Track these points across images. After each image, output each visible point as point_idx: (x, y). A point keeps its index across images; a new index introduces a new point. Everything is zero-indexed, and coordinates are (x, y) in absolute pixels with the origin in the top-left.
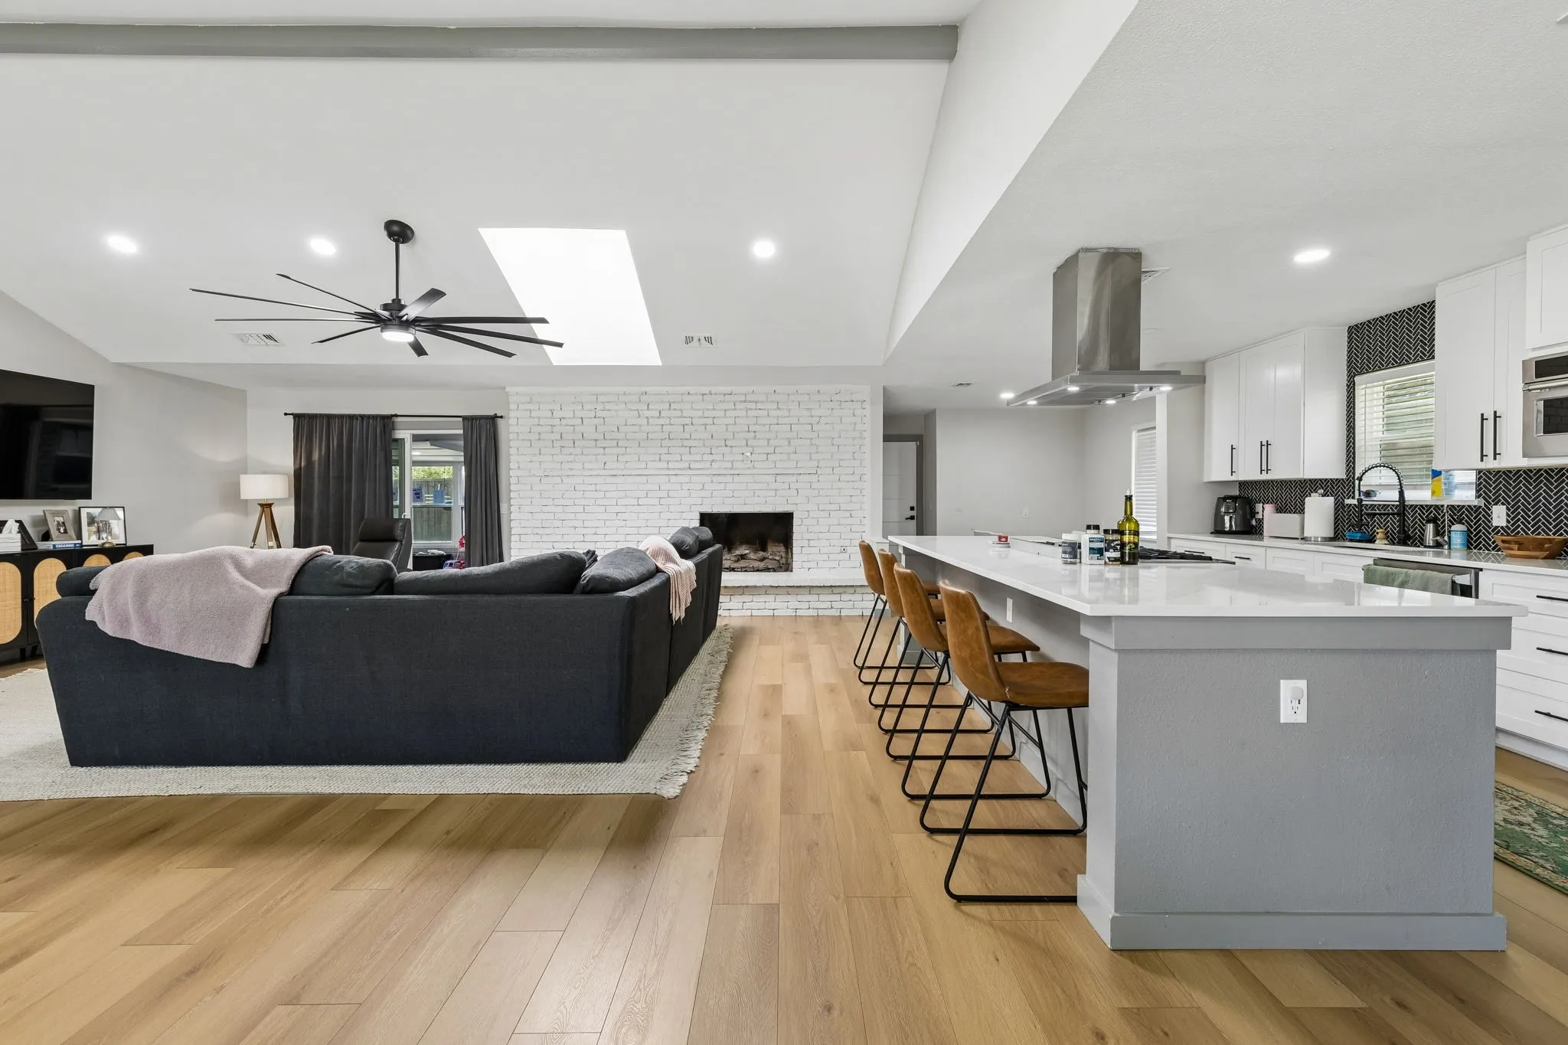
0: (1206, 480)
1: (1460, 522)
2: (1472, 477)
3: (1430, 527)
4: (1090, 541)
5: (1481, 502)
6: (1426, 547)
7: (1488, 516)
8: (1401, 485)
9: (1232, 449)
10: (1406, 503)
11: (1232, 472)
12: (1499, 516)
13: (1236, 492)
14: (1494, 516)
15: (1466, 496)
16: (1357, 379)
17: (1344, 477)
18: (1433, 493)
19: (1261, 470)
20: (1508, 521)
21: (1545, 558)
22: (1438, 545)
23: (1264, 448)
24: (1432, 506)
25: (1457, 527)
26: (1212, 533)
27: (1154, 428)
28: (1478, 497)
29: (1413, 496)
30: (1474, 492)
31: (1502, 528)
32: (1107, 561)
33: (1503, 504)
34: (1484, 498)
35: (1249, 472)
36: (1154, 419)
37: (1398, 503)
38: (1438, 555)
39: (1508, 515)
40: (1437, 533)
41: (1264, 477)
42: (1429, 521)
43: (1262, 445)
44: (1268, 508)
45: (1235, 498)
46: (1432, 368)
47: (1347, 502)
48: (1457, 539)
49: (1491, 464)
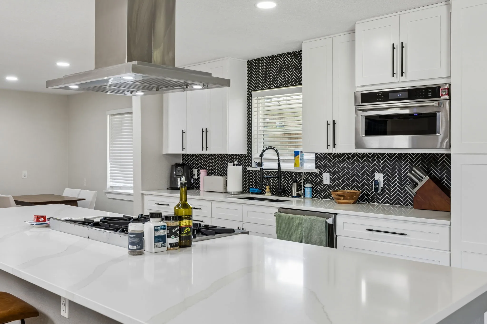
0: (163, 153)
1: (308, 182)
2: (313, 156)
3: (295, 185)
4: (155, 230)
5: (316, 171)
6: (293, 197)
7: (321, 178)
8: (279, 159)
9: (183, 132)
10: (281, 171)
11: (183, 148)
12: (326, 179)
13: (180, 161)
14: (324, 178)
15: (310, 167)
16: (253, 93)
17: (246, 153)
18: (295, 165)
19: (203, 148)
20: (330, 182)
21: (354, 203)
22: (298, 196)
23: (204, 133)
24: (293, 172)
25: (308, 185)
26: (168, 189)
27: (131, 113)
28: (316, 167)
29: (285, 167)
30: (314, 165)
31: (328, 185)
32: (169, 246)
33: (328, 172)
34: (319, 168)
35: (194, 148)
36: (131, 106)
37: (277, 171)
38: (298, 202)
39: (330, 178)
40: (298, 189)
41: (204, 152)
42: (294, 182)
43: (202, 131)
44: (203, 172)
45: (182, 165)
46: (300, 90)
47: (249, 169)
48: (308, 192)
49: (331, 150)
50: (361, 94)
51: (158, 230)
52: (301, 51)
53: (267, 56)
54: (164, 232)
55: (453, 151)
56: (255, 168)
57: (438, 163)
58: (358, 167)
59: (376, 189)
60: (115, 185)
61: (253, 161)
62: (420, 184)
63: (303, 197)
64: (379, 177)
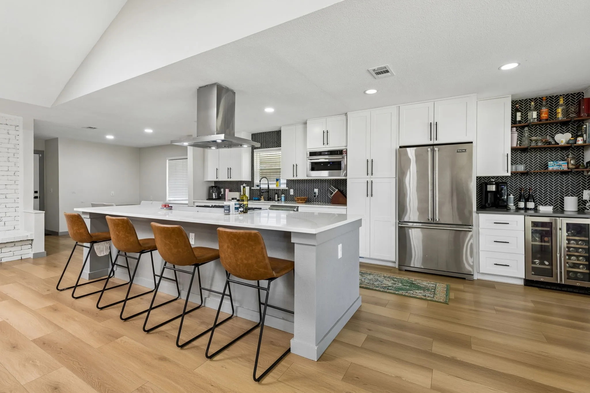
0: (205, 181)
1: (283, 194)
2: (285, 181)
3: (276, 195)
5: (287, 188)
6: (275, 201)
7: (289, 192)
8: (268, 183)
9: (217, 169)
10: (270, 189)
11: (217, 178)
12: (292, 192)
13: (213, 185)
14: (291, 192)
15: (284, 187)
16: (254, 150)
17: (251, 180)
18: (277, 186)
19: (228, 178)
20: (294, 193)
21: (305, 202)
22: (278, 200)
23: (229, 170)
24: (275, 189)
25: (283, 195)
26: (207, 199)
27: (187, 159)
28: (287, 187)
29: (271, 187)
30: (286, 186)
31: (292, 195)
32: (240, 212)
33: (292, 189)
34: (288, 187)
35: (223, 177)
36: (187, 155)
37: (268, 189)
38: (278, 203)
39: (294, 192)
40: (278, 197)
41: (229, 180)
42: (276, 194)
43: (228, 169)
44: (227, 190)
45: (215, 187)
46: (280, 150)
47: (252, 188)
48: (283, 198)
49: (295, 178)
50: (310, 152)
51: (236, 205)
52: (280, 131)
53: (262, 132)
54: (238, 206)
55: (348, 178)
56: (255, 188)
57: (341, 184)
58: (306, 186)
59: (315, 196)
60: (171, 199)
61: (255, 184)
62: (334, 193)
63: (280, 201)
64: (316, 190)
